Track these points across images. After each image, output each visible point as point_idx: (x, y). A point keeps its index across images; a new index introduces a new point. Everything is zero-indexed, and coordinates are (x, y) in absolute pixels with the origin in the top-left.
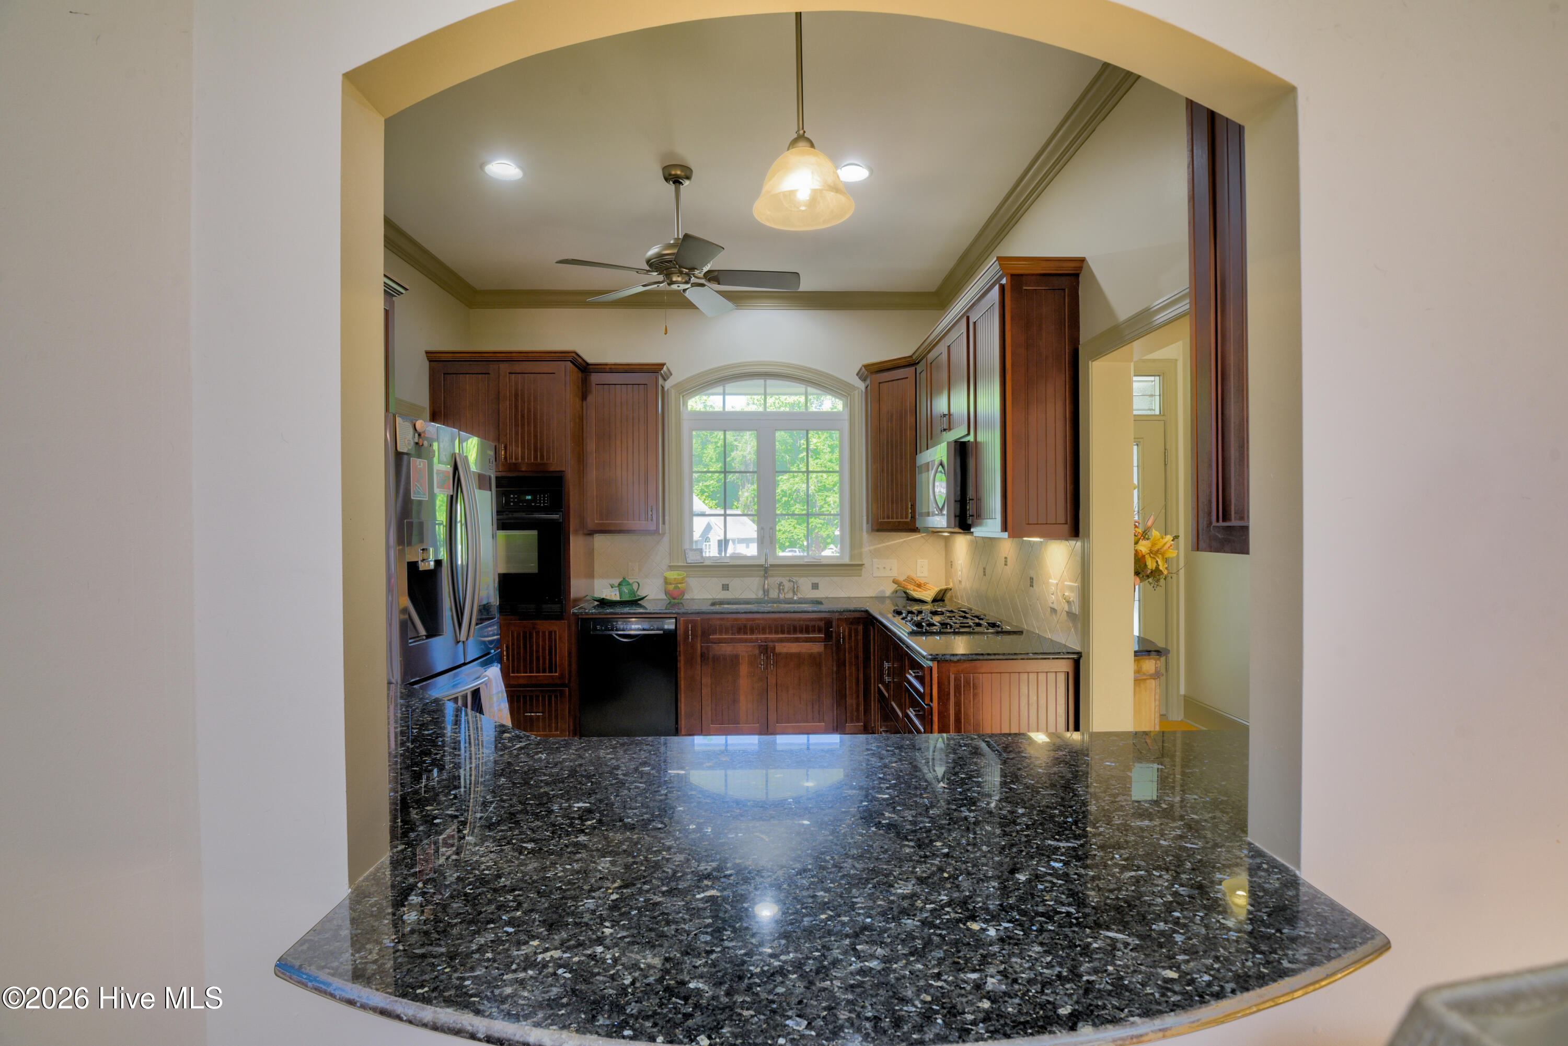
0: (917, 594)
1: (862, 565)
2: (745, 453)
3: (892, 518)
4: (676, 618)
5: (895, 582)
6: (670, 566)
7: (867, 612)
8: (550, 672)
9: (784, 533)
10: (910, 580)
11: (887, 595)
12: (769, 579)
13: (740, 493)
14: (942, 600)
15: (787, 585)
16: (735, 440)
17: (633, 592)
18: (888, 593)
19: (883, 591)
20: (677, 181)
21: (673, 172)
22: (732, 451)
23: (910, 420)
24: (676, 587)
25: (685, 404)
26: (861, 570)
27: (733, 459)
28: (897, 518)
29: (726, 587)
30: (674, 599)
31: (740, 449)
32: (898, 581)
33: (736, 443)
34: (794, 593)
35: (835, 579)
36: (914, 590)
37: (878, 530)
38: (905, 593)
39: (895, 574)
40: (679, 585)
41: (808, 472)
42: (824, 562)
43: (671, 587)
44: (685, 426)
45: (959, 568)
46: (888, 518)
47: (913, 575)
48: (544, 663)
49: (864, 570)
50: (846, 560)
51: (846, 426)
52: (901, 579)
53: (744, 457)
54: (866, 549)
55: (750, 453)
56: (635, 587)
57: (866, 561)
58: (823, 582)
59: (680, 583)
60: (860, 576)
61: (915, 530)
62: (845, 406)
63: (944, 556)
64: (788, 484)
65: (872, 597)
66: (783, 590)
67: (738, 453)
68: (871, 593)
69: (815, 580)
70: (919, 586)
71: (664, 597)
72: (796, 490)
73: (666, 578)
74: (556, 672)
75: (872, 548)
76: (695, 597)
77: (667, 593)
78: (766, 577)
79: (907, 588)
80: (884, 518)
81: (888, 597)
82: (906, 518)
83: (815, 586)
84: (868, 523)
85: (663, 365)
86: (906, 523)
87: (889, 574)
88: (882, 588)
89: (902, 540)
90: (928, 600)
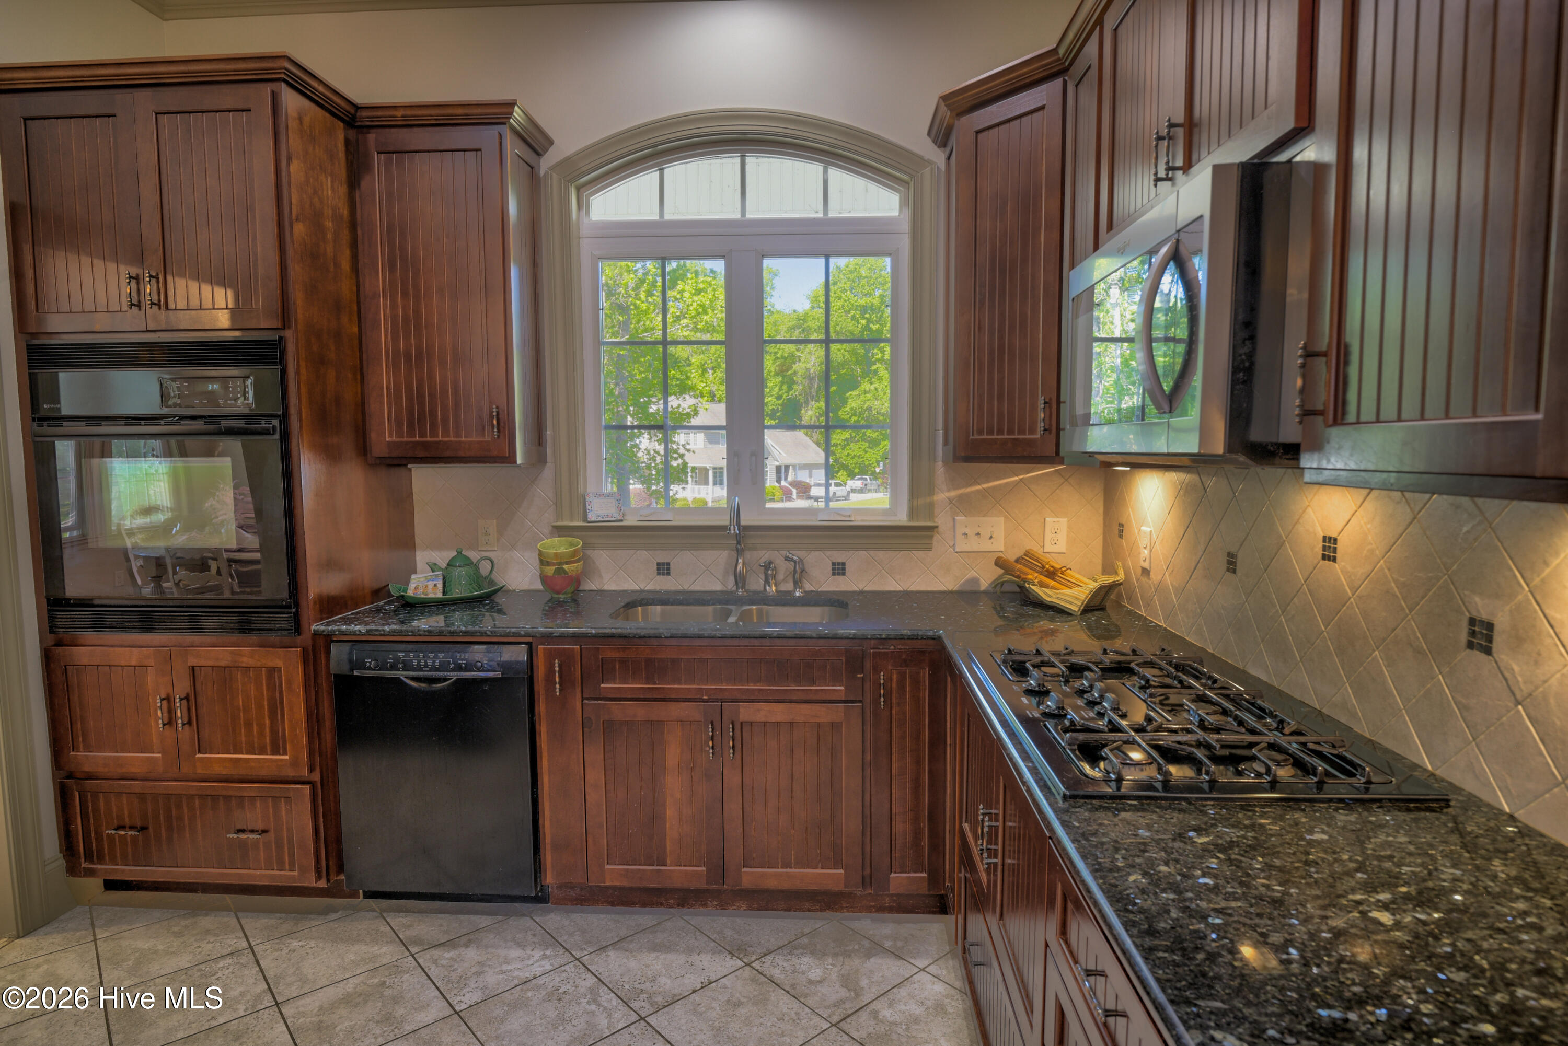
0: (1047, 595)
1: (937, 527)
2: (809, 366)
3: (1000, 432)
4: (529, 644)
5: (999, 563)
6: (554, 527)
7: (938, 639)
8: (275, 751)
9: (853, 458)
10: (1028, 559)
11: (983, 588)
12: (748, 555)
13: (803, 412)
14: (1102, 608)
15: (783, 568)
16: (798, 350)
17: (478, 579)
18: (984, 585)
19: (975, 581)
22: (794, 363)
23: (1047, 206)
24: (560, 571)
25: (583, 205)
26: (932, 537)
27: (795, 373)
28: (1010, 432)
29: (664, 569)
30: (558, 593)
31: (802, 360)
32: (1006, 561)
33: (798, 354)
34: (797, 583)
35: (881, 555)
36: (1042, 585)
37: (968, 459)
38: (1022, 588)
39: (999, 545)
40: (565, 567)
41: (827, 342)
42: (859, 521)
43: (550, 570)
44: (586, 249)
45: (1143, 542)
46: (991, 432)
47: (1036, 548)
48: (261, 734)
49: (937, 537)
50: (902, 518)
51: (905, 244)
52: (1011, 556)
53: (808, 369)
54: (942, 496)
55: (814, 365)
56: (485, 568)
57: (942, 520)
58: (854, 559)
59: (567, 563)
60: (930, 549)
61: (1055, 457)
62: (903, 204)
63: (1101, 510)
64: (859, 401)
65: (951, 592)
66: (774, 577)
67: (802, 365)
68: (950, 584)
69: (839, 557)
70: (1052, 574)
71: (539, 586)
72: (867, 409)
73: (540, 554)
74: (285, 753)
75: (953, 494)
76: (606, 588)
77: (544, 579)
78: (740, 553)
79: (1025, 580)
80: (980, 432)
81: (985, 593)
82: (1032, 431)
83: (839, 569)
84: (946, 443)
85: (512, 104)
86: (1030, 443)
87: (986, 546)
88: (972, 574)
89: (1017, 478)
90: (1075, 608)
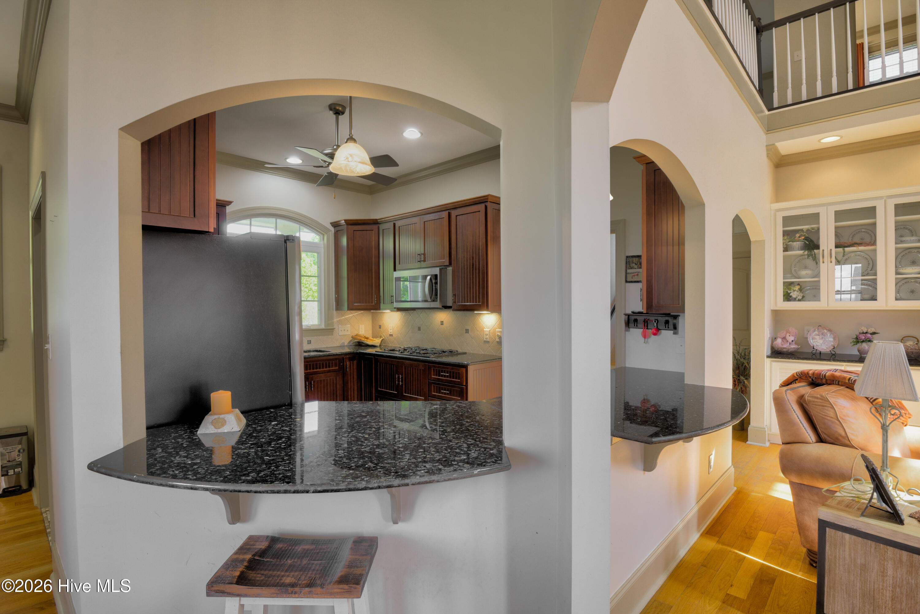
1: (333, 329)
3: (362, 303)
10: (359, 336)
18: (346, 344)
19: (344, 343)
20: (338, 113)
21: (337, 108)
23: (375, 252)
26: (332, 331)
28: (366, 303)
35: (319, 337)
36: (366, 341)
38: (359, 342)
39: (349, 333)
42: (312, 328)
45: (390, 328)
46: (360, 303)
47: (358, 333)
49: (334, 331)
50: (323, 327)
51: (322, 251)
54: (335, 320)
57: (335, 326)
58: (313, 339)
60: (333, 335)
61: (379, 308)
62: (321, 239)
63: (371, 322)
65: (338, 346)
68: (338, 344)
69: (309, 338)
70: (367, 338)
75: (338, 319)
79: (360, 340)
80: (357, 303)
81: (346, 346)
82: (372, 303)
83: (309, 342)
86: (372, 306)
87: (346, 333)
88: (343, 341)
89: (352, 315)
90: (378, 345)
